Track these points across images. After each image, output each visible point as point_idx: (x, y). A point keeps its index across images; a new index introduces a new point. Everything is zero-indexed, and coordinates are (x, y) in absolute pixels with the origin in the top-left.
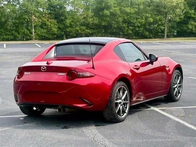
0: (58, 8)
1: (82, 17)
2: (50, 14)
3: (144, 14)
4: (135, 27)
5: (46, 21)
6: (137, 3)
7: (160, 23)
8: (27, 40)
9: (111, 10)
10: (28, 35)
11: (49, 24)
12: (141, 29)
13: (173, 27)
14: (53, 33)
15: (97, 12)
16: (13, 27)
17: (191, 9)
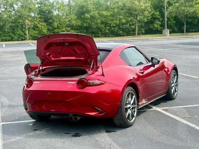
0: (47, 13)
1: (67, 20)
2: (40, 18)
3: (118, 16)
4: (111, 27)
5: (37, 24)
6: (112, 7)
7: (131, 23)
8: (22, 40)
9: (91, 14)
10: (23, 36)
11: (40, 26)
12: (116, 28)
13: (141, 26)
14: (43, 34)
15: (80, 16)
16: (10, 30)
17: (156, 11)
